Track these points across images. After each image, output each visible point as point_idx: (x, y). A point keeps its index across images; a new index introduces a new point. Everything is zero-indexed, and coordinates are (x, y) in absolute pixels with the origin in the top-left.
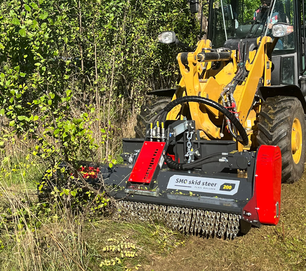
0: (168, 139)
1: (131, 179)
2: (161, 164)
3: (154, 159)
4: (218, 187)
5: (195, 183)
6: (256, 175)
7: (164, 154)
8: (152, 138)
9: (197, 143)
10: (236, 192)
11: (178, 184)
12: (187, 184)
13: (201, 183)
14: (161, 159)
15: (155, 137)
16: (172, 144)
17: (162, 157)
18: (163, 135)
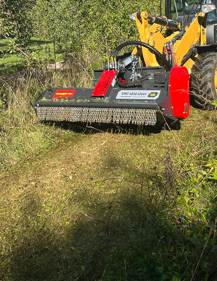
0: (118, 68)
1: (93, 95)
2: (113, 84)
3: (108, 81)
4: (147, 95)
5: (133, 94)
6: (170, 85)
7: (116, 78)
8: (109, 69)
9: (140, 69)
10: (158, 97)
11: (123, 95)
12: (128, 95)
13: (137, 94)
14: (113, 81)
15: (111, 68)
16: (122, 72)
17: (114, 80)
18: (116, 66)
